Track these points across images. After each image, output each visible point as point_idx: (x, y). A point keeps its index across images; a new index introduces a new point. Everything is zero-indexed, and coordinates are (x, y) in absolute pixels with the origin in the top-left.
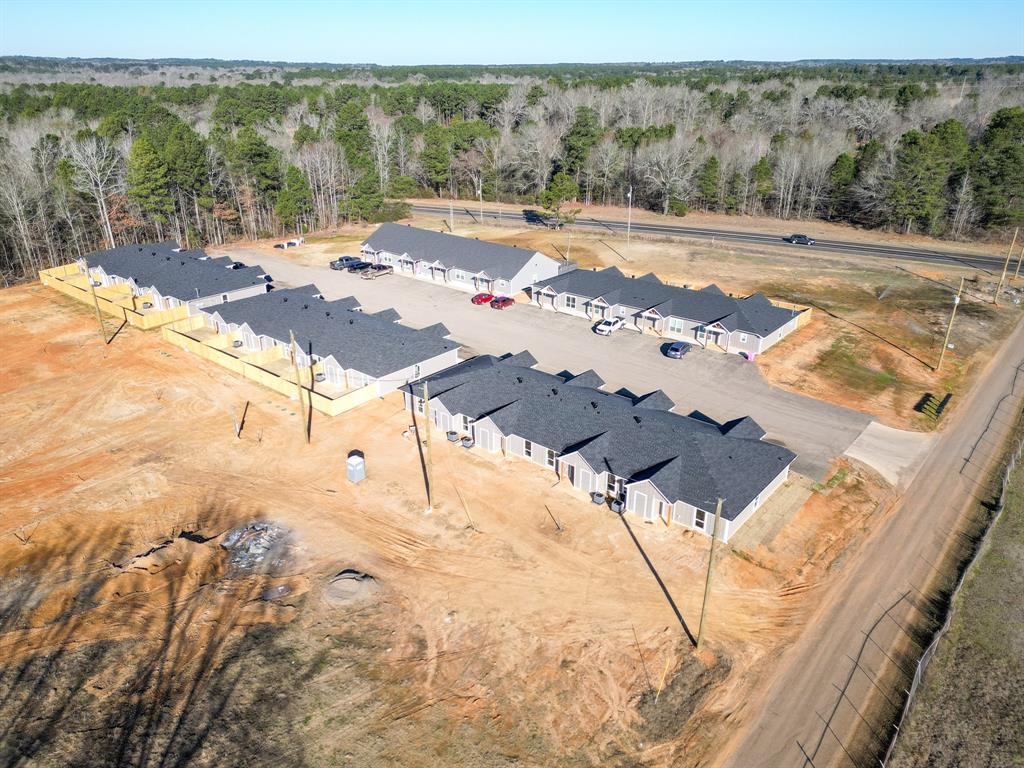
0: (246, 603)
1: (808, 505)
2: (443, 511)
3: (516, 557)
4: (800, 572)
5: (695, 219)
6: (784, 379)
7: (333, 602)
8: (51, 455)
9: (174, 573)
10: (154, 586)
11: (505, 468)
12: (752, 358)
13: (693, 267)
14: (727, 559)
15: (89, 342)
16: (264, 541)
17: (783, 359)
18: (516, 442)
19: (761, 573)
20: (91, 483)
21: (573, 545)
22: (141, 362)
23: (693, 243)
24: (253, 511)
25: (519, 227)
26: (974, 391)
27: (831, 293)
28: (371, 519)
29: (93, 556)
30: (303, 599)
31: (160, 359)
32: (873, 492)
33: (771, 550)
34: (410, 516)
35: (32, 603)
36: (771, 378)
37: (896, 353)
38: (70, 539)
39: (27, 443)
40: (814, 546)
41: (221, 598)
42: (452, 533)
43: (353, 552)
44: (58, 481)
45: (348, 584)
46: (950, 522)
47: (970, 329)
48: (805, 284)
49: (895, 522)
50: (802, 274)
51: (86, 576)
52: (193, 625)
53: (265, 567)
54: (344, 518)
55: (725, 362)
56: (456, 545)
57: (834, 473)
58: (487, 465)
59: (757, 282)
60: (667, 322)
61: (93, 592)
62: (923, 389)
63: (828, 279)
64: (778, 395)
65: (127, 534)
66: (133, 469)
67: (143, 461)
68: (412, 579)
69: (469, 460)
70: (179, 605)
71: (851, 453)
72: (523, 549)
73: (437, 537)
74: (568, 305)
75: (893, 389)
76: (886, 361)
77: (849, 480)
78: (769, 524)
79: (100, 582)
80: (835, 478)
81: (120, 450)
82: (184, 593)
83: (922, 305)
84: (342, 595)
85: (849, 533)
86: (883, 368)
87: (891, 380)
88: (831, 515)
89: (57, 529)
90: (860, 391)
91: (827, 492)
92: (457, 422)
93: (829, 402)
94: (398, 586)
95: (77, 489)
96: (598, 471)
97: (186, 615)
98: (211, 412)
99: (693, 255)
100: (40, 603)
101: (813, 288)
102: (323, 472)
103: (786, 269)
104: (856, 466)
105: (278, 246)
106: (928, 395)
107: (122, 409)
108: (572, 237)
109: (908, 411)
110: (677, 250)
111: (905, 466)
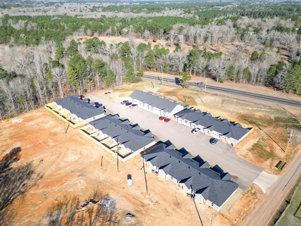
0: (106, 222)
1: (241, 199)
2: (150, 196)
3: (168, 212)
4: (236, 220)
5: (227, 85)
6: (242, 154)
7: (126, 223)
8: (58, 172)
9: (90, 211)
10: (86, 215)
11: (166, 183)
12: (234, 146)
13: (223, 106)
14: (218, 216)
15: (61, 132)
16: (109, 203)
17: (243, 146)
18: (169, 177)
19: (226, 220)
20: (68, 182)
21: (181, 209)
22: (74, 140)
23: (224, 96)
24: (106, 194)
25: (173, 86)
26: (294, 160)
27: (261, 119)
28: (134, 198)
29: (71, 206)
30: (119, 220)
31: (79, 139)
32: (258, 195)
33: (229, 213)
34: (143, 197)
35: (60, 219)
36: (238, 154)
37: (275, 145)
38: (66, 200)
39: (51, 168)
40: (240, 212)
41: (101, 220)
42: (153, 203)
43: (130, 208)
44: (60, 181)
45: (129, 218)
46: (276, 207)
47: (298, 136)
48: (254, 115)
49: (262, 206)
50: (254, 111)
51: (71, 211)
53: (110, 211)
54: (128, 197)
55: (226, 147)
56: (153, 207)
57: (250, 189)
58: (161, 182)
59: (240, 113)
60: (212, 132)
61: (73, 216)
62: (279, 159)
63: (261, 113)
64: (239, 160)
65: (78, 199)
66: (77, 178)
67: (79, 176)
68: (143, 217)
69: (157, 179)
70: (92, 221)
71: (255, 182)
72: (170, 210)
73: (149, 204)
74: (185, 122)
75: (271, 159)
76: (272, 147)
77: (253, 191)
78: (230, 205)
79: (74, 214)
80: (250, 190)
81: (73, 172)
82: (93, 218)
83: (287, 125)
84: (127, 221)
85: (250, 208)
86: (270, 150)
87: (271, 155)
88: (246, 203)
89: (63, 197)
90: (262, 159)
91: (246, 195)
92: (155, 168)
93: (253, 163)
94: (140, 219)
95: (65, 184)
96: (189, 189)
97: (94, 224)
98: (93, 159)
99: (223, 101)
100: (62, 219)
101: (256, 116)
102: (122, 182)
103: (250, 108)
104: (256, 187)
105: (106, 93)
106: (281, 161)
107: (72, 157)
108: (189, 92)
109: (274, 167)
110: (219, 100)
111: (269, 187)
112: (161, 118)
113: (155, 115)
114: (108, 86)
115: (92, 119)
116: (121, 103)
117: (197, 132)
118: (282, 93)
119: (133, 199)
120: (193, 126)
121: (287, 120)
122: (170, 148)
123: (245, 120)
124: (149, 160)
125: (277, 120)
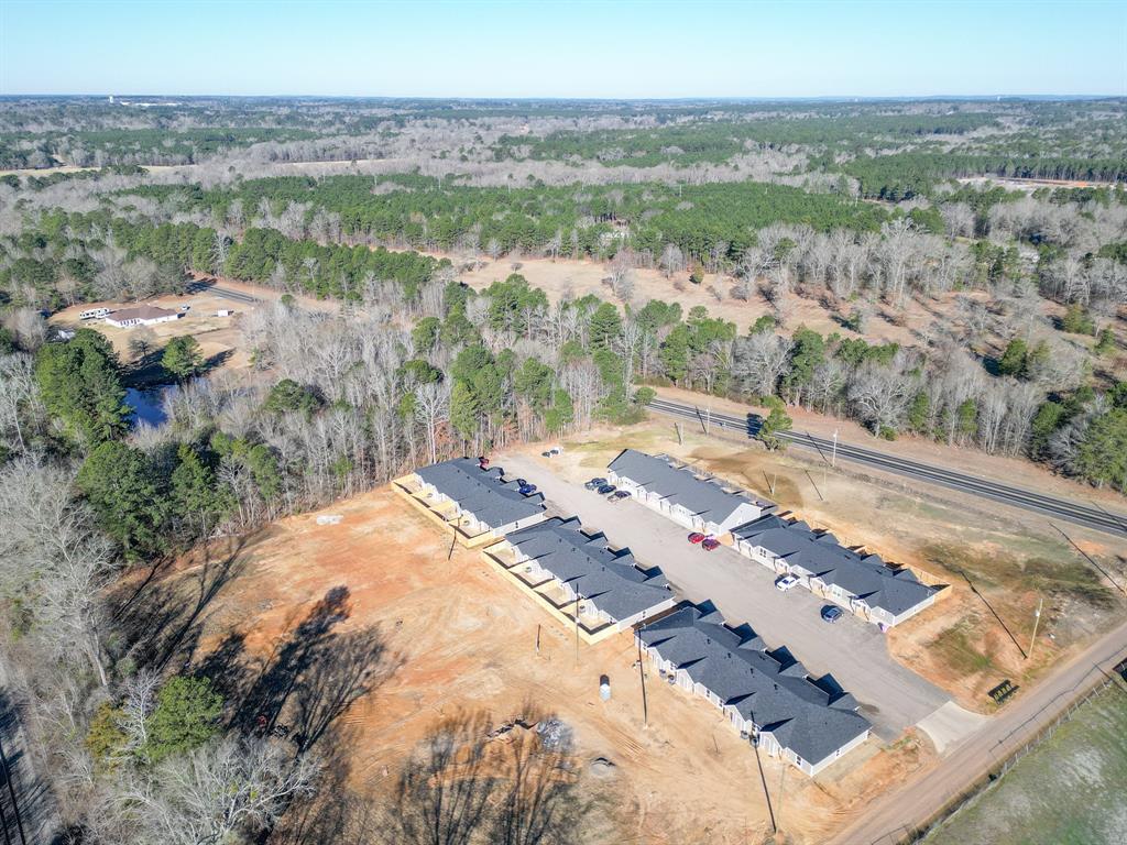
0: (552, 769)
1: (874, 759)
2: (653, 729)
3: (691, 766)
4: (851, 801)
5: (906, 448)
6: (903, 653)
7: (595, 776)
8: (438, 653)
9: (517, 745)
10: (508, 751)
11: (693, 703)
12: (885, 630)
13: (878, 516)
14: (809, 787)
15: (436, 557)
16: (558, 732)
17: (910, 634)
18: (700, 689)
19: (826, 798)
20: (463, 679)
21: (723, 764)
22: (470, 580)
23: (887, 484)
24: (551, 712)
25: (739, 442)
26: (1046, 682)
27: (986, 563)
28: (613, 727)
29: (475, 728)
30: (580, 772)
31: (481, 577)
32: (922, 756)
33: (838, 785)
34: (634, 729)
35: (454, 751)
36: (893, 651)
37: (1003, 637)
38: (463, 716)
39: (423, 642)
40: (867, 786)
41: (540, 763)
42: (657, 744)
43: (604, 748)
44: (445, 673)
45: (601, 766)
46: (960, 786)
47: (1082, 620)
48: (967, 549)
49: (924, 780)
50: (971, 536)
51: (475, 739)
52: (530, 777)
53: (560, 750)
54: (599, 724)
55: (863, 631)
56: (658, 752)
57: (902, 738)
58: (681, 699)
59: (926, 541)
60: (830, 589)
61: (480, 750)
62: (1006, 675)
63: (991, 545)
64: (894, 670)
65: (489, 717)
66: (484, 671)
67: (488, 666)
68: (634, 769)
69: (672, 693)
70: (522, 763)
71: (922, 725)
72: (696, 761)
73: (649, 745)
74: (761, 554)
75: (981, 673)
76: (992, 644)
77: (910, 745)
78: (843, 769)
79: (482, 745)
80: (901, 742)
81: (473, 655)
82: (523, 758)
83: (1058, 585)
84: (599, 773)
85: (892, 782)
86: (987, 651)
87: (987, 663)
88: (886, 768)
89: (455, 709)
90: (956, 672)
91: (890, 752)
92: (667, 666)
93: (928, 679)
94: (627, 773)
95: (458, 681)
96: (746, 720)
97: (525, 770)
98: (518, 631)
99: (883, 499)
100: (458, 751)
101: (972, 554)
102: (586, 689)
103: (959, 528)
104: (920, 735)
105: (545, 454)
106: (1007, 682)
107: (468, 621)
108: (783, 463)
109: (983, 695)
110: (869, 493)
111: (955, 739)
112: (694, 537)
113: (678, 526)
114: (552, 431)
115: (511, 527)
116: (587, 485)
117: (788, 586)
118: (1077, 485)
119: (612, 730)
120: (782, 566)
121: (1065, 572)
122: (708, 619)
123: (937, 560)
124: (654, 644)
125: (1034, 567)
